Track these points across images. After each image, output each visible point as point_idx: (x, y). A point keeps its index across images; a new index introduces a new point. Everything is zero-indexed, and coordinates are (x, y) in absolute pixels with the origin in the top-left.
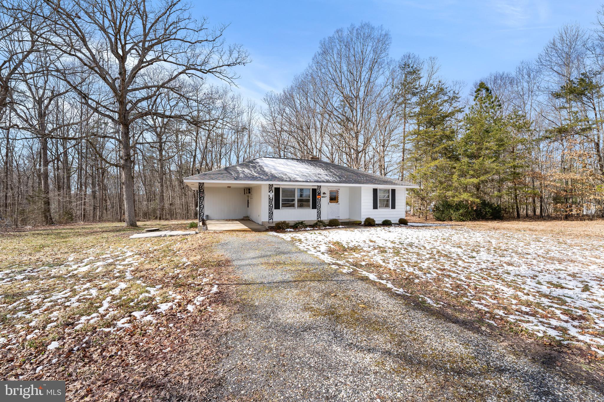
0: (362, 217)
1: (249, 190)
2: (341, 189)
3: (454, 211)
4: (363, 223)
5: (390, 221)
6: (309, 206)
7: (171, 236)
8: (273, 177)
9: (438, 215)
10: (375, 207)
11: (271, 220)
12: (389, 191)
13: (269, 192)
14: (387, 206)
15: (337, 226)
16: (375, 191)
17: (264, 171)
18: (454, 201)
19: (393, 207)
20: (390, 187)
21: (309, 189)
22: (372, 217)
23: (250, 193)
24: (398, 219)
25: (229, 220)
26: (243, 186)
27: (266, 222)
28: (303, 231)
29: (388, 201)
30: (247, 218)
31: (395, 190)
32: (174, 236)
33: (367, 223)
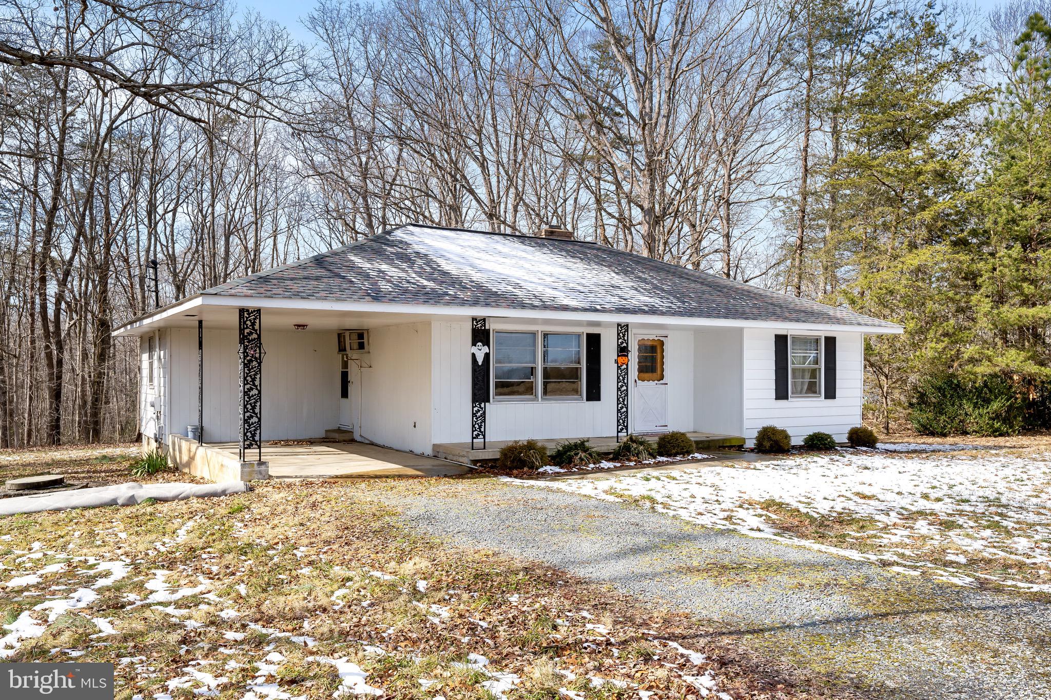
0: (747, 424)
1: (361, 336)
2: (670, 334)
3: (976, 406)
4: (750, 444)
5: (829, 436)
6: (577, 392)
7: (155, 500)
8: (486, 296)
9: (926, 416)
10: (781, 393)
11: (479, 441)
12: (817, 341)
13: (474, 344)
14: (812, 389)
15: (689, 453)
16: (781, 341)
17: (445, 274)
18: (975, 374)
19: (831, 394)
20: (822, 330)
21: (579, 336)
22: (779, 425)
23: (361, 346)
24: (848, 429)
25: (299, 442)
26: (334, 323)
27: (461, 445)
28: (593, 471)
29: (814, 373)
30: (347, 437)
31: (834, 339)
32: (165, 500)
33: (767, 444)
